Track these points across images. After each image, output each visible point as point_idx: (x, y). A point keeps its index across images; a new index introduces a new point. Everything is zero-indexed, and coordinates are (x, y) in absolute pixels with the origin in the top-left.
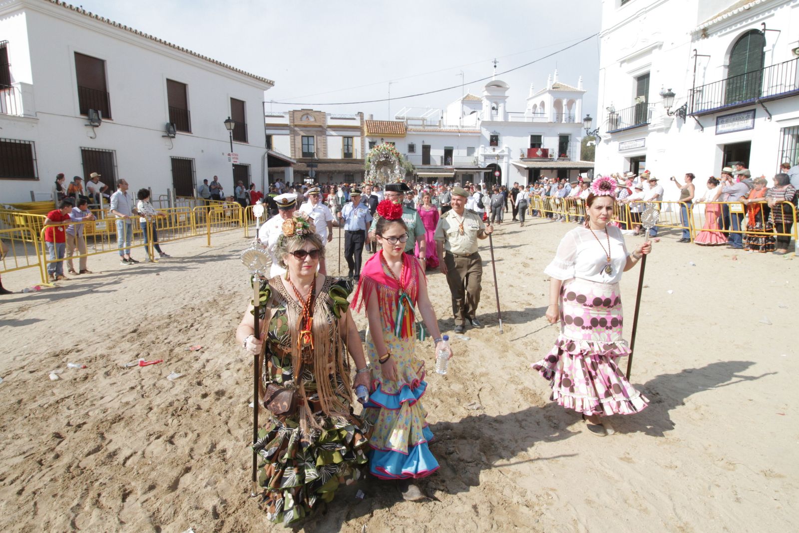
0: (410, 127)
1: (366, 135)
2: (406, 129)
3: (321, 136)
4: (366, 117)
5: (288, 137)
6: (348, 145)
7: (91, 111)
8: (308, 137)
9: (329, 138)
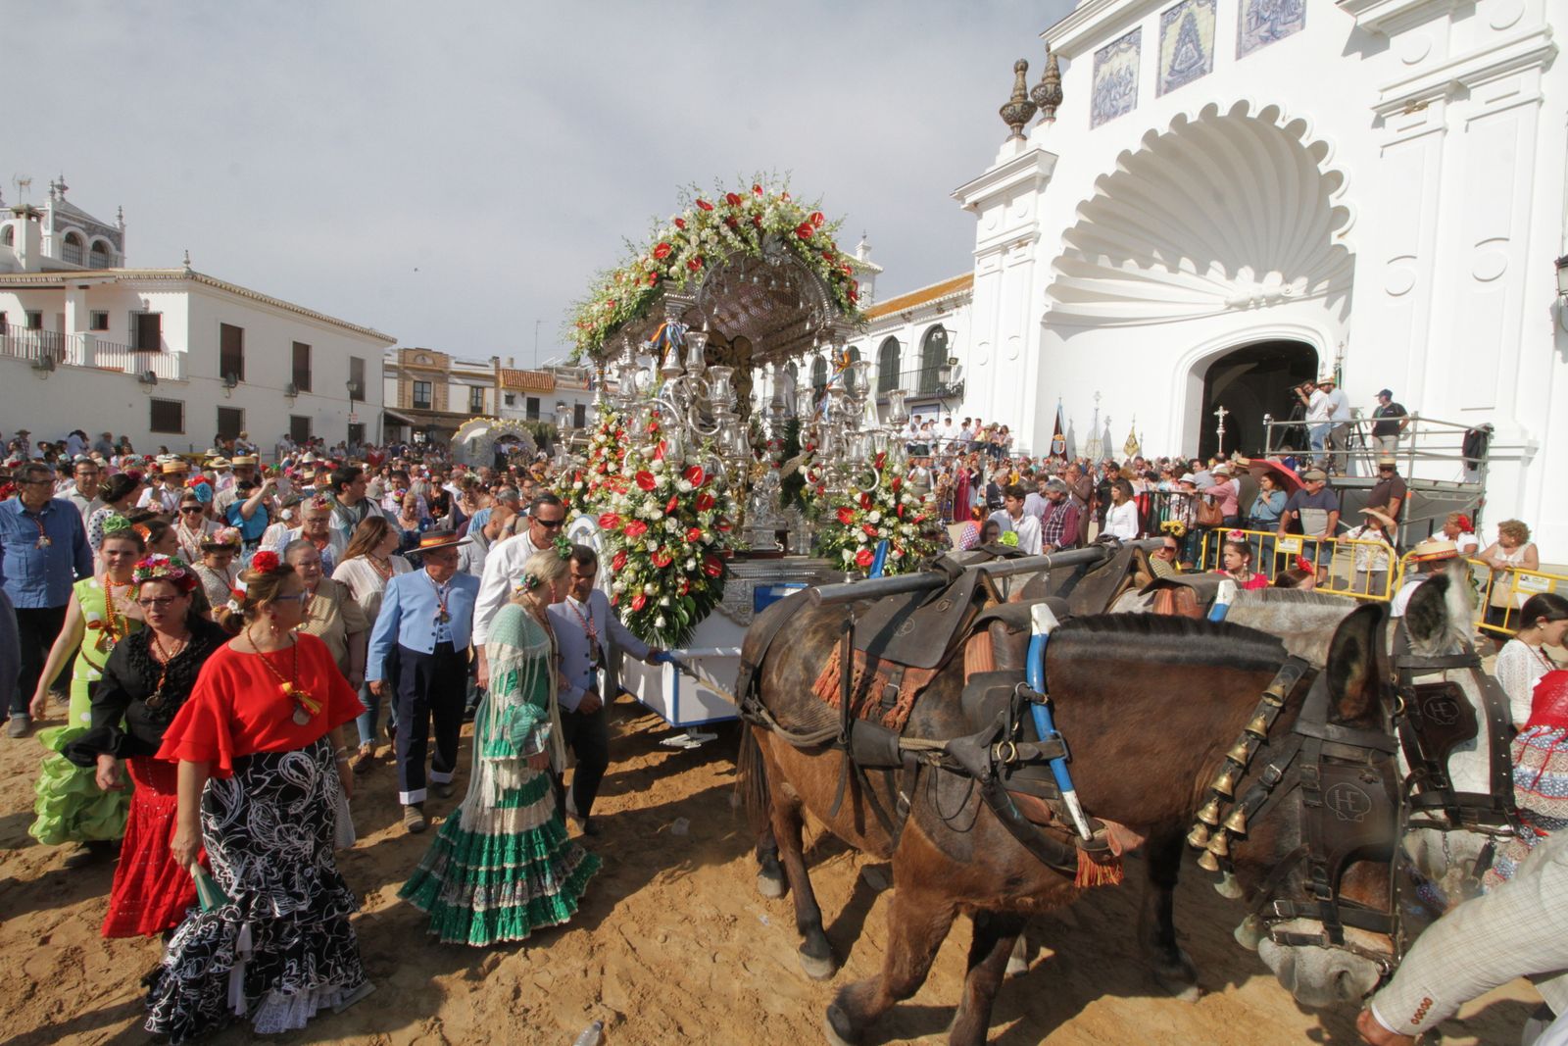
0: (560, 382)
1: (501, 385)
2: (555, 384)
3: (440, 383)
4: (504, 364)
5: (396, 382)
6: (477, 397)
7: (231, 375)
8: (423, 383)
9: (452, 387)
